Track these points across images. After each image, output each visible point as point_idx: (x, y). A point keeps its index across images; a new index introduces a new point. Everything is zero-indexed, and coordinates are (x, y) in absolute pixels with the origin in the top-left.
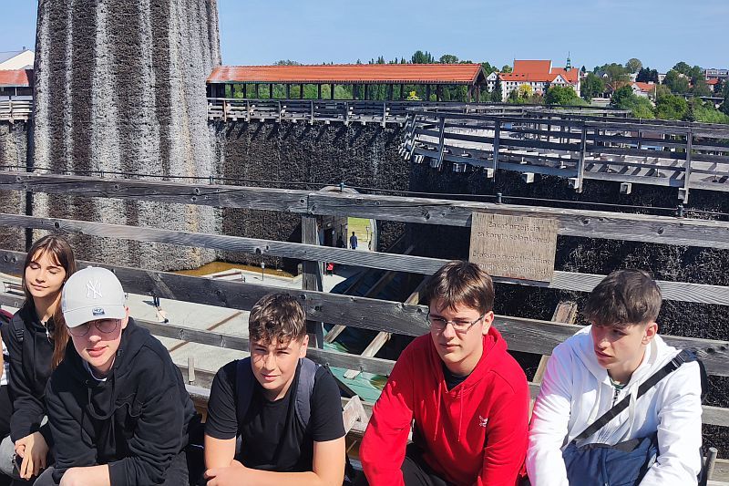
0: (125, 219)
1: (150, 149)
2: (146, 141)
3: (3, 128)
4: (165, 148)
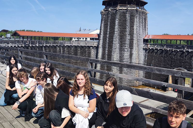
0: (119, 72)
1: (127, 55)
2: (126, 53)
3: (91, 48)
4: (131, 55)
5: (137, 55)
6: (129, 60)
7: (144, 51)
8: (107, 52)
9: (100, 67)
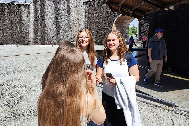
1: (64, 8)
2: (62, 6)
3: (22, 6)
4: (68, 8)
5: (76, 8)
6: (66, 14)
7: (85, 5)
8: (40, 6)
9: (33, 27)
